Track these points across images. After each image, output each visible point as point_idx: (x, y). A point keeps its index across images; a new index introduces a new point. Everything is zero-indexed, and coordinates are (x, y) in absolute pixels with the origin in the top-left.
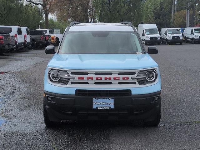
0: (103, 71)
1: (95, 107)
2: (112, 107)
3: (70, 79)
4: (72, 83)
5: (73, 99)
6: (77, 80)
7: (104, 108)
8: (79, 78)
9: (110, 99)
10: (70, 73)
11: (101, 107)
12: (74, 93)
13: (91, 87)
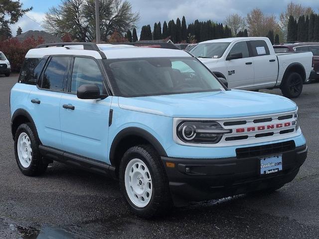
0: (259, 117)
1: (262, 172)
2: (280, 168)
3: (223, 133)
4: (227, 139)
5: (235, 164)
6: (234, 134)
7: (273, 171)
8: (238, 131)
9: (278, 157)
10: (222, 124)
11: (269, 171)
12: (235, 155)
13: (252, 142)
